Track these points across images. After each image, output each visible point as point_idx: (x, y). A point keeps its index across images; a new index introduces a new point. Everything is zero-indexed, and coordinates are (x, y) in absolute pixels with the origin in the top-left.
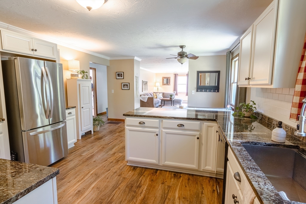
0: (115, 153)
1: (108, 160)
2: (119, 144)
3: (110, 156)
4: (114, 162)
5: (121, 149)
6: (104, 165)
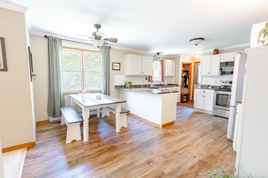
0: (180, 133)
1: (187, 129)
2: (174, 141)
3: (185, 131)
4: (182, 127)
5: (174, 135)
6: (189, 127)
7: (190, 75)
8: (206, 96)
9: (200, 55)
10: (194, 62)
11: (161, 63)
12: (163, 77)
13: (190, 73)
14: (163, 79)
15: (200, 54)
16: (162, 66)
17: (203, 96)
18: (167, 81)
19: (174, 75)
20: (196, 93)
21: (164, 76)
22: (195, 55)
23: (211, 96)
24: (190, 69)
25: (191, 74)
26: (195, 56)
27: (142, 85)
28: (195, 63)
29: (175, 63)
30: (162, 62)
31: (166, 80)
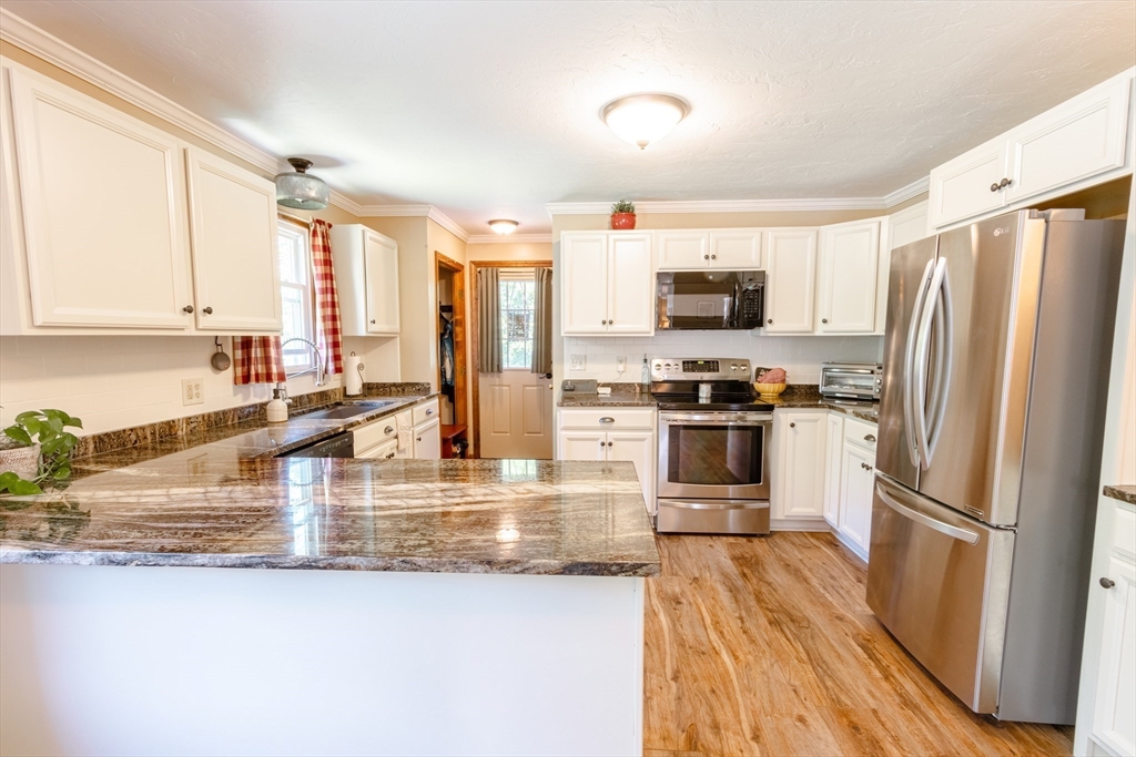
7: (458, 329)
8: (616, 440)
9: (513, 228)
10: (472, 262)
11: (319, 241)
12: (336, 345)
13: (458, 317)
14: (337, 358)
15: (516, 223)
16: (327, 263)
17: (603, 444)
18: (360, 367)
19: (396, 328)
20: (566, 429)
21: (344, 334)
22: (491, 223)
23: (643, 440)
24: (457, 293)
25: (462, 323)
26: (494, 228)
27: (188, 420)
28: (477, 264)
29: (396, 250)
30: (325, 236)
31: (356, 360)
